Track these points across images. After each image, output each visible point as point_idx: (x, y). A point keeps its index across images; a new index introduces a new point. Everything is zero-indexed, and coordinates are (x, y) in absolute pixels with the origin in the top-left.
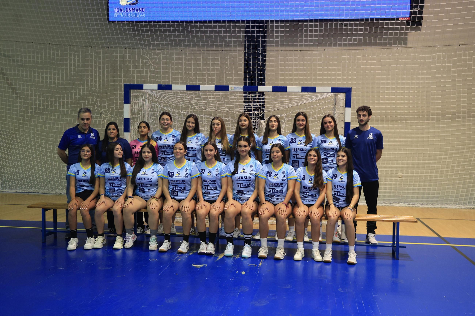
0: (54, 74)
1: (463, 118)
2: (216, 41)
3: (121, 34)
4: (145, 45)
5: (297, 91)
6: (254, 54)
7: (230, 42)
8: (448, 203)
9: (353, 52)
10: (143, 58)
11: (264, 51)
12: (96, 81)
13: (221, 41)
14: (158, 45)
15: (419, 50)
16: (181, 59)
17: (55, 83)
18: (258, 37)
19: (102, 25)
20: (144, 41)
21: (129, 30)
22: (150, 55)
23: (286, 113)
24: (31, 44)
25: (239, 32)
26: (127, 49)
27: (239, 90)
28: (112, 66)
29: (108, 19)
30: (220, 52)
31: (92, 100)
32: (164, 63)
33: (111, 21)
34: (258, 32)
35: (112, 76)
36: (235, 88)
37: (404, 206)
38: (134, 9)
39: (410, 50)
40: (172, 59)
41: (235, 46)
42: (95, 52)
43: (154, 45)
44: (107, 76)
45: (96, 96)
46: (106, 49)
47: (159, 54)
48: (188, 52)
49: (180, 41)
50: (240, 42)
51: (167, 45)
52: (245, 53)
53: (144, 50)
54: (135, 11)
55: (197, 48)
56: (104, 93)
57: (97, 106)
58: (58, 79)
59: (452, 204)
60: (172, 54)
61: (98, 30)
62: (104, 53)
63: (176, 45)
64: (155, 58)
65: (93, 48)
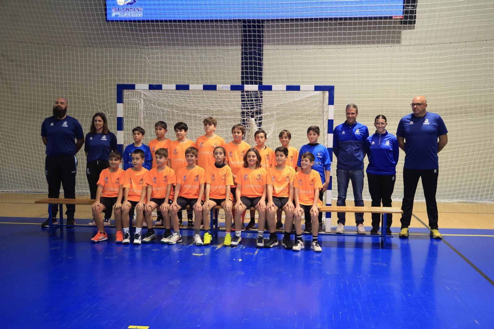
0: (53, 74)
1: (455, 114)
2: (213, 41)
3: (120, 34)
4: (143, 45)
5: (282, 90)
6: (250, 53)
7: (227, 41)
8: (441, 197)
9: (349, 50)
10: (141, 58)
11: (261, 50)
12: (94, 81)
13: (218, 41)
14: (156, 44)
15: (412, 48)
16: (179, 58)
17: (53, 83)
18: (254, 36)
19: (100, 25)
20: (142, 40)
21: (127, 29)
22: (149, 54)
23: (275, 111)
24: (30, 44)
25: (236, 31)
26: (126, 49)
27: (226, 89)
28: (110, 66)
29: (106, 19)
30: (218, 51)
31: (91, 100)
32: (162, 63)
33: (109, 21)
34: (254, 31)
35: (111, 76)
36: (222, 87)
37: (399, 201)
38: (132, 8)
39: (402, 48)
40: (170, 58)
41: (232, 45)
42: (94, 52)
43: (152, 44)
44: (106, 76)
45: (95, 95)
46: (105, 49)
47: (157, 53)
48: (185, 51)
49: (177, 40)
50: (236, 41)
51: (165, 44)
52: (242, 52)
53: (142, 49)
54: (133, 11)
55: (194, 48)
56: (103, 92)
57: (96, 105)
58: (57, 79)
59: (445, 198)
60: (170, 53)
61: (97, 30)
62: (102, 53)
63: (174, 45)
64: (153, 57)
65: (91, 48)
